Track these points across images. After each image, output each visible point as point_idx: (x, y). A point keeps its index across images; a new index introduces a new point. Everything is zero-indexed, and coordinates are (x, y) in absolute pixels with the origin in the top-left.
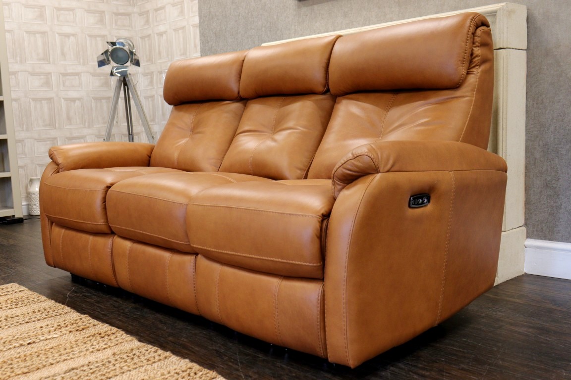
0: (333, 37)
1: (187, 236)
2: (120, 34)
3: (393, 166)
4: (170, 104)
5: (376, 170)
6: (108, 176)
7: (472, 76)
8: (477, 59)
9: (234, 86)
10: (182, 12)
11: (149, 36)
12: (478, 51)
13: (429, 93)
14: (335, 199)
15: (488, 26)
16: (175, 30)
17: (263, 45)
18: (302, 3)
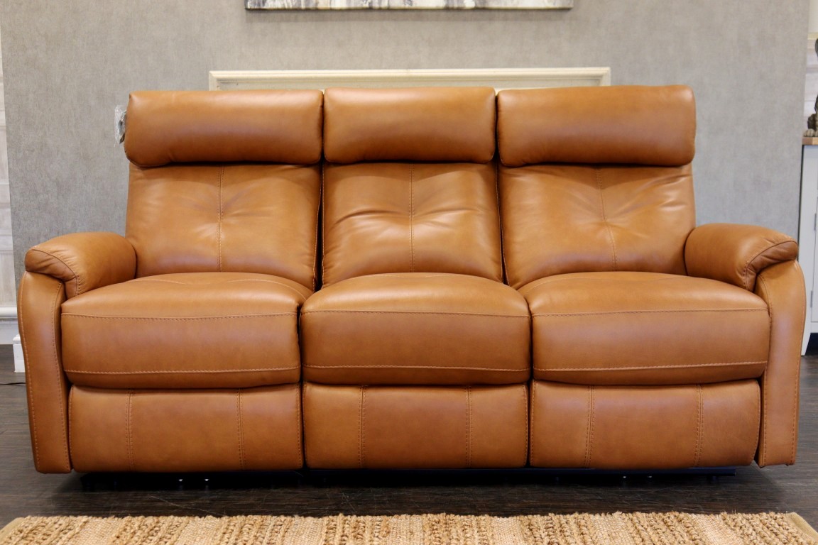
18: (257, 14)
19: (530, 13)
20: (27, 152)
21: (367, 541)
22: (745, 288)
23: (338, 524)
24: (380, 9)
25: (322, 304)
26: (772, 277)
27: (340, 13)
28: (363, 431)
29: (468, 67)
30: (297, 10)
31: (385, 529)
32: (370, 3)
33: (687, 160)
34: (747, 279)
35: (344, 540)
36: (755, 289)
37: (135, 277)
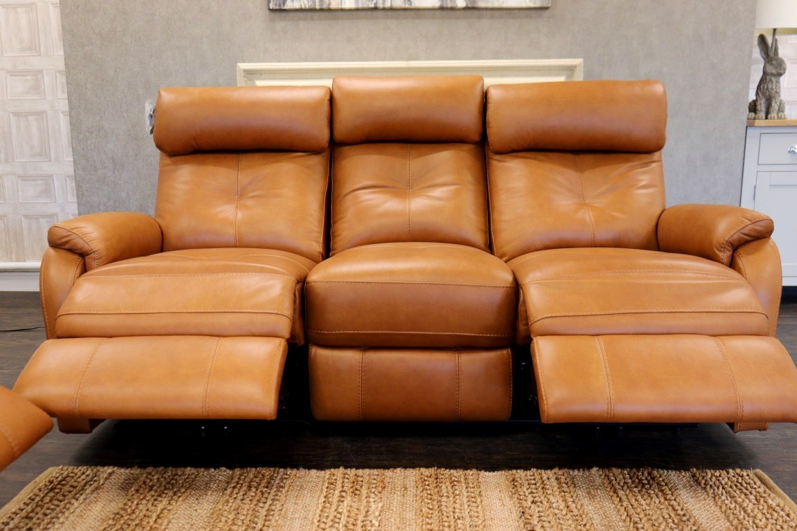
18: (278, 14)
19: (514, 12)
20: (87, 134)
21: (364, 497)
22: (723, 263)
23: (338, 479)
24: (384, 9)
25: (324, 275)
26: (748, 254)
27: (349, 13)
28: (363, 389)
29: (460, 59)
30: (313, 10)
31: (381, 484)
32: (375, 4)
33: (658, 147)
34: (725, 255)
35: (343, 497)
36: (732, 264)
37: (162, 250)
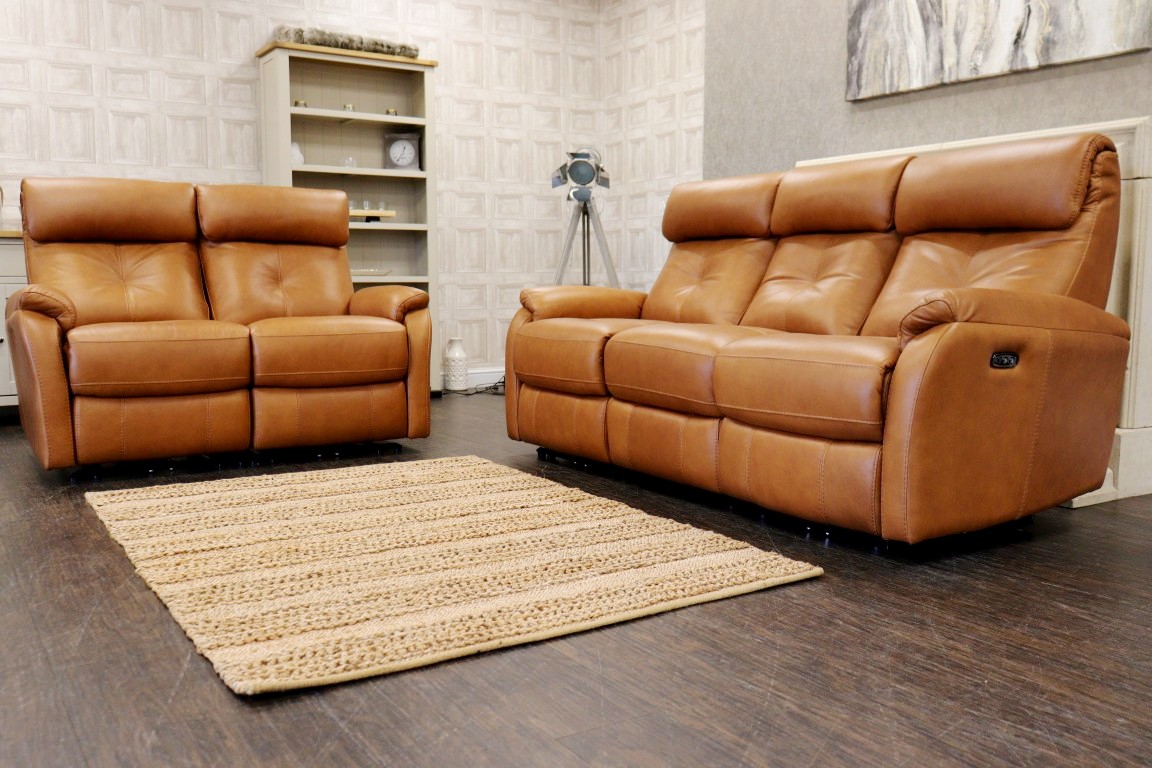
0: (904, 159)
1: (714, 396)
2: (581, 142)
3: (973, 315)
4: (670, 240)
5: (953, 319)
6: (603, 327)
7: (1088, 214)
8: (1096, 192)
9: (762, 219)
10: (671, 112)
11: (619, 144)
12: (1097, 182)
13: (1028, 234)
14: (900, 352)
15: (1113, 150)
16: (659, 137)
17: (799, 164)
18: (858, 105)
27: (922, 93)
